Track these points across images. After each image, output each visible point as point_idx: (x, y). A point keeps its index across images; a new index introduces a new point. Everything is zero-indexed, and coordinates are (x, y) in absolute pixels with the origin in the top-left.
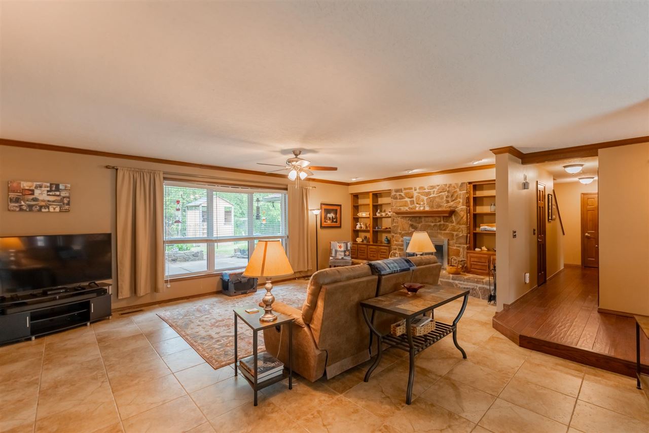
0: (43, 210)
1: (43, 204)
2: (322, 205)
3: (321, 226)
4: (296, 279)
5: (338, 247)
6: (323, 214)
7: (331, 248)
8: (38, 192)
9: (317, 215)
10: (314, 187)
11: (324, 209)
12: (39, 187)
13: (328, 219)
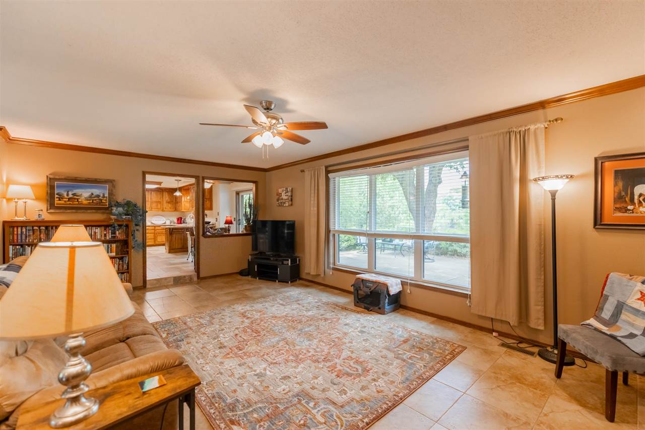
0: (285, 205)
1: (284, 201)
2: (602, 163)
3: (595, 224)
4: (494, 334)
5: (639, 296)
6: (610, 188)
7: (604, 292)
8: (283, 194)
9: (557, 191)
10: (556, 120)
11: (616, 172)
12: (283, 191)
13: (636, 201)
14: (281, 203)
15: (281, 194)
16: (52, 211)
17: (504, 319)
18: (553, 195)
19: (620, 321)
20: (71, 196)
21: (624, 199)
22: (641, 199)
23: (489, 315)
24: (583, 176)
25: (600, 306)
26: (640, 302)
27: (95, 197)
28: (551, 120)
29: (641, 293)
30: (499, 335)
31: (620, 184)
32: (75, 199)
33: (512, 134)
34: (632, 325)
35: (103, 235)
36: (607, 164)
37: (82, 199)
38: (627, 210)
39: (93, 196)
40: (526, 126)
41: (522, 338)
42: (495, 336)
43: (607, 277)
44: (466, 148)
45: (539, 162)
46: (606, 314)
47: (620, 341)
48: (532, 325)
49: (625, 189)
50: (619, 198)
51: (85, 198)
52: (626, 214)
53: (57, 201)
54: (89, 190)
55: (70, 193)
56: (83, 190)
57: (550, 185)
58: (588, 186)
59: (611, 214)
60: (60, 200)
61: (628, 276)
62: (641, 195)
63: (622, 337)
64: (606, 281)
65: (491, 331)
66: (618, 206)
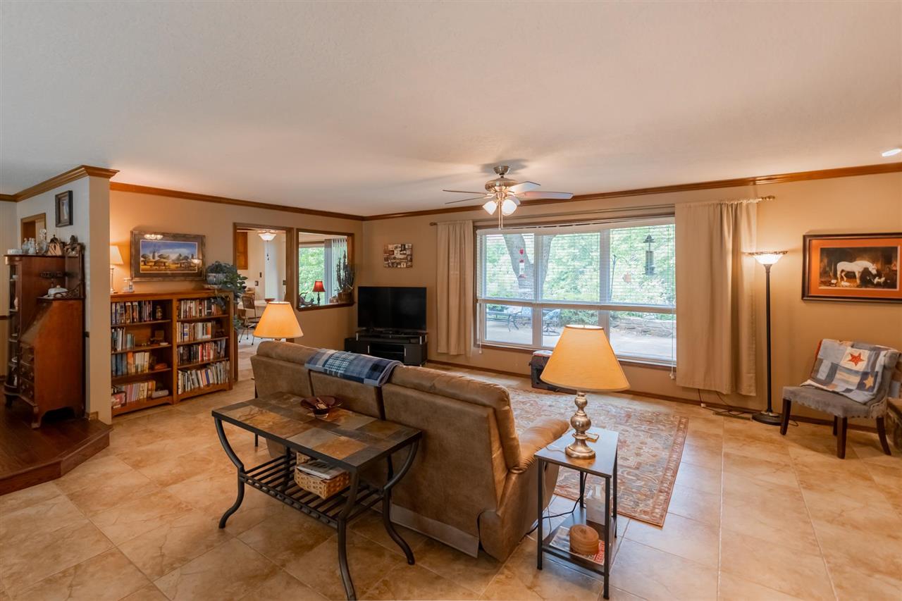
0: (399, 266)
1: (398, 261)
2: (810, 240)
3: (803, 295)
4: (702, 405)
5: (850, 358)
6: (816, 263)
7: (819, 357)
8: (395, 252)
9: (771, 265)
10: (769, 197)
11: (822, 250)
12: (396, 248)
13: (839, 276)
14: (393, 263)
15: (393, 251)
16: (137, 279)
17: (713, 389)
18: (768, 268)
19: (835, 380)
20: (157, 258)
21: (828, 273)
22: (843, 274)
23: (697, 387)
24: (793, 251)
25: (815, 368)
26: (851, 362)
27: (182, 260)
28: (764, 196)
29: (852, 355)
30: (707, 406)
31: (826, 261)
32: (162, 262)
33: (723, 206)
34: (847, 382)
35: (198, 311)
36: (814, 242)
37: (169, 262)
38: (830, 284)
39: (181, 258)
40: (739, 200)
41: (731, 407)
42: (703, 407)
43: (820, 344)
44: (672, 214)
45: (751, 235)
46: (822, 375)
47: (842, 395)
48: (744, 393)
49: (829, 264)
50: (824, 273)
51: (173, 260)
52: (830, 288)
53: (142, 267)
54: (177, 250)
55: (156, 255)
56: (171, 250)
57: (765, 260)
58: (798, 260)
59: (817, 288)
60: (145, 264)
61: (838, 342)
62: (842, 271)
63: (844, 392)
64: (819, 347)
65: (698, 403)
66: (823, 280)
